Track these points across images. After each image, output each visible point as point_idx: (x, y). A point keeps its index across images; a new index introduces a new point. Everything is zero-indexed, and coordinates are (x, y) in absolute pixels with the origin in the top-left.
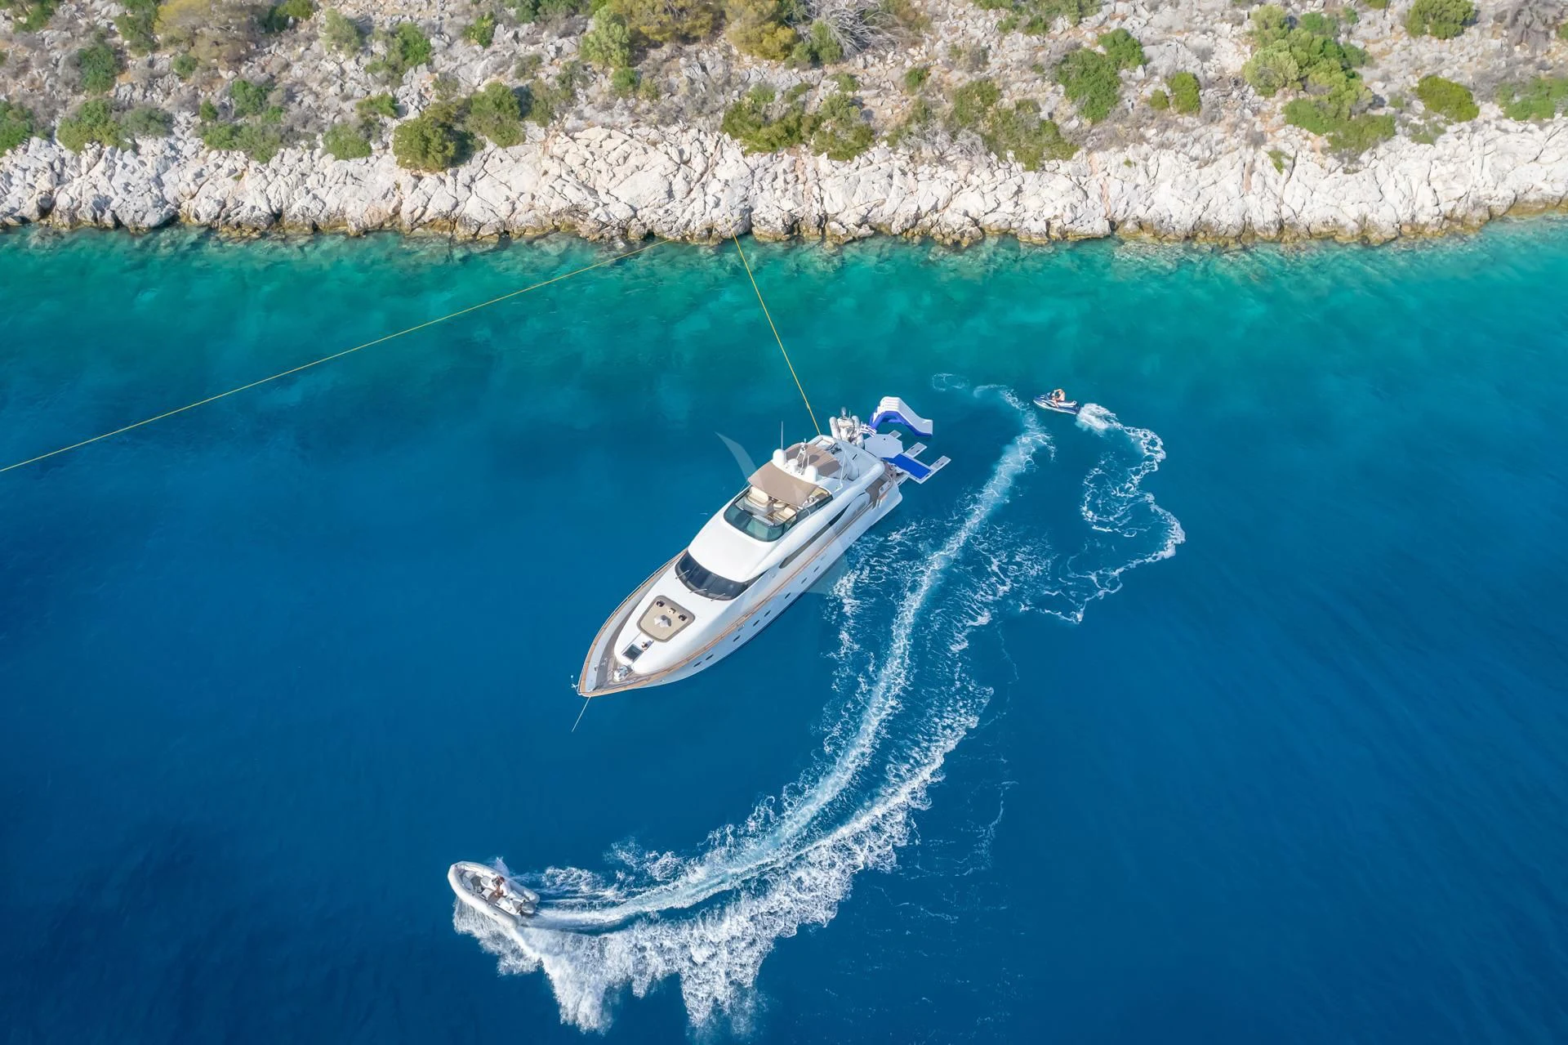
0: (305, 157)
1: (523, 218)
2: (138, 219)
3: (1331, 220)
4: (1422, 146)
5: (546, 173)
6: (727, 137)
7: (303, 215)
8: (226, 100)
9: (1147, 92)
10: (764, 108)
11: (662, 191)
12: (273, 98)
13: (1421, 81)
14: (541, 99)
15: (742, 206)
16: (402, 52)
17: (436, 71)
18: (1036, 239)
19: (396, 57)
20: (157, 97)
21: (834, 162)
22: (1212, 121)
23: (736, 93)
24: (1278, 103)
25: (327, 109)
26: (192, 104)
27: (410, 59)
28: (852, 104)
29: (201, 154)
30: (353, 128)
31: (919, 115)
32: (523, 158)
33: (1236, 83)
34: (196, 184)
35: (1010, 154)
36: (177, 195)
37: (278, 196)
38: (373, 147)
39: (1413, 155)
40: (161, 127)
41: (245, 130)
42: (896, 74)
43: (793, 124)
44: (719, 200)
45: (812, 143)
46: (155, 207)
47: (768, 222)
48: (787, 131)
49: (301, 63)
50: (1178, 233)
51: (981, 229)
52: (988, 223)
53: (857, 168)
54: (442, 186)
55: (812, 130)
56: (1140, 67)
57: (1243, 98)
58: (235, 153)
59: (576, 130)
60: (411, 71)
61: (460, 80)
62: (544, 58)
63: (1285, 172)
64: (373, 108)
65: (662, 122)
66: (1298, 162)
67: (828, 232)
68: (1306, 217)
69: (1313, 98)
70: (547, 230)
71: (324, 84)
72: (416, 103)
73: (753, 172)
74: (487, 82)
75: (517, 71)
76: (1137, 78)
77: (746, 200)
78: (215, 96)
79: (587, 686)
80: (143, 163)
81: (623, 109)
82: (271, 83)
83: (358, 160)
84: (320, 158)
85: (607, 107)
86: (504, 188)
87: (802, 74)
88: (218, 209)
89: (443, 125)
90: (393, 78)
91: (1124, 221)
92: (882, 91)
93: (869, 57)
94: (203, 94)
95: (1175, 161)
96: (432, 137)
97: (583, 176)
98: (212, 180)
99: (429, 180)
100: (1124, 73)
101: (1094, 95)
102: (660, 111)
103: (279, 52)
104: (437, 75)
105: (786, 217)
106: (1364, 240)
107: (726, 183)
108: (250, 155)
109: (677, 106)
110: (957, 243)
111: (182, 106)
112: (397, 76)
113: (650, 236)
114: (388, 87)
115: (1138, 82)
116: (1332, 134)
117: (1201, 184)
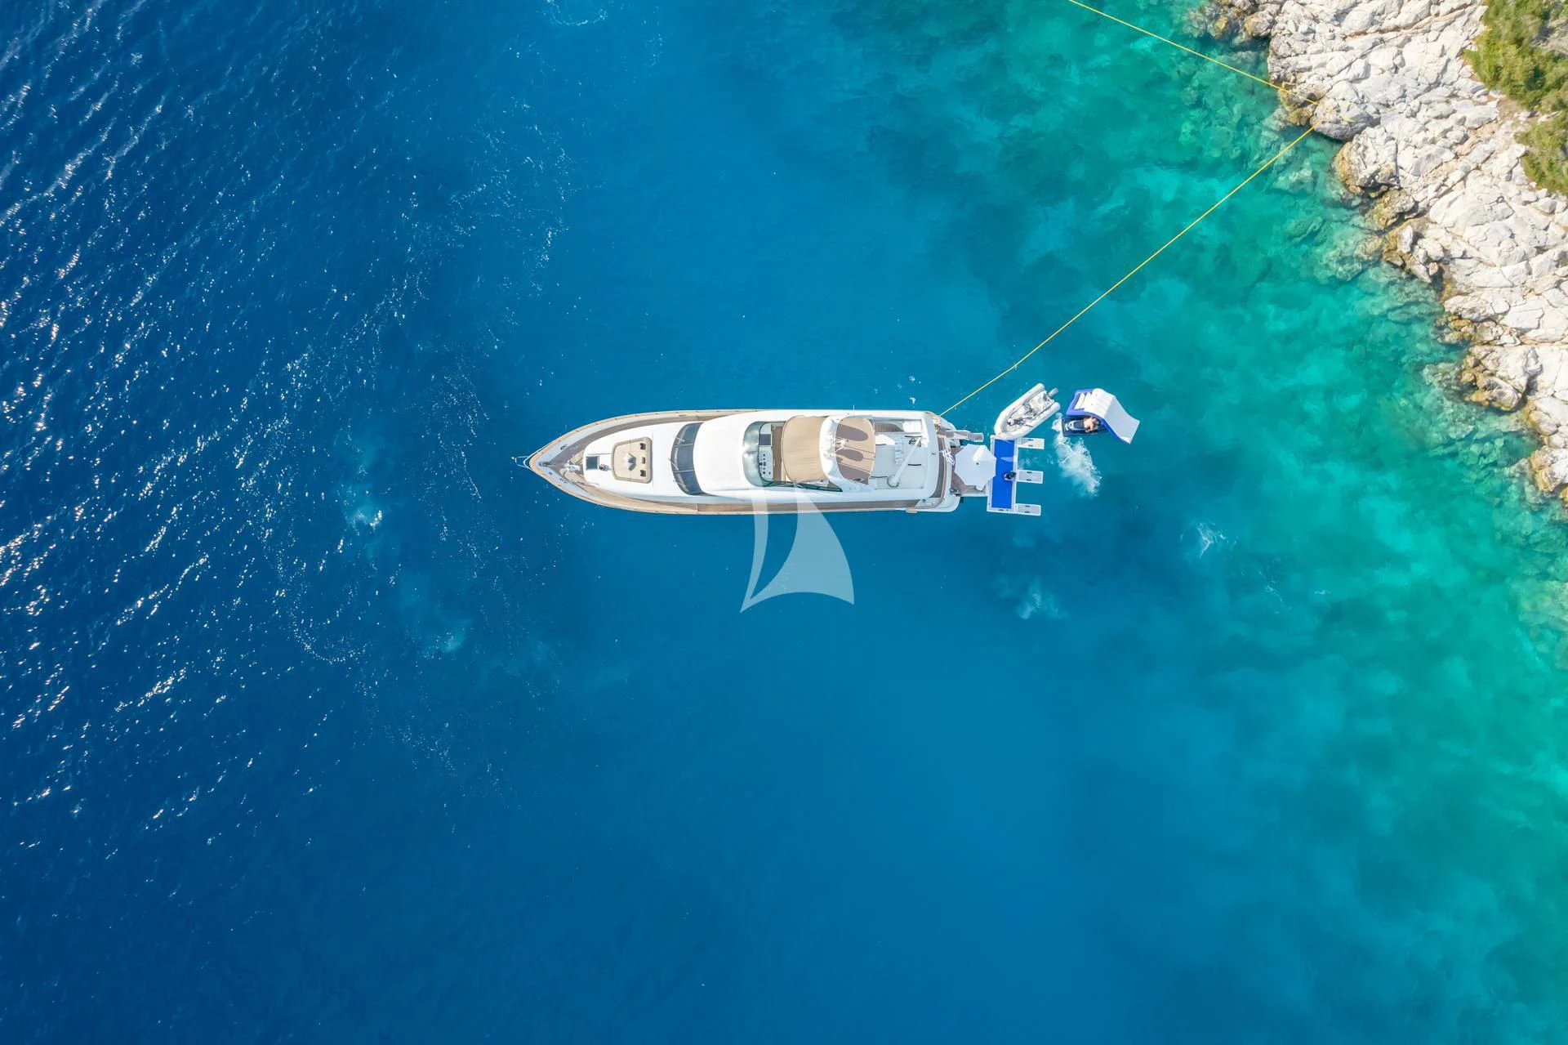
6: (1480, 10)
15: (1370, 110)
18: (1542, 477)
21: (1518, 169)
43: (1553, 77)
44: (1365, 77)
47: (1364, 156)
48: (1535, 78)
51: (1520, 403)
52: (1538, 404)
53: (1526, 203)
55: (1559, 106)
67: (1394, 231)
73: (1437, 84)
77: (1385, 107)
105: (1385, 171)
107: (1398, 66)
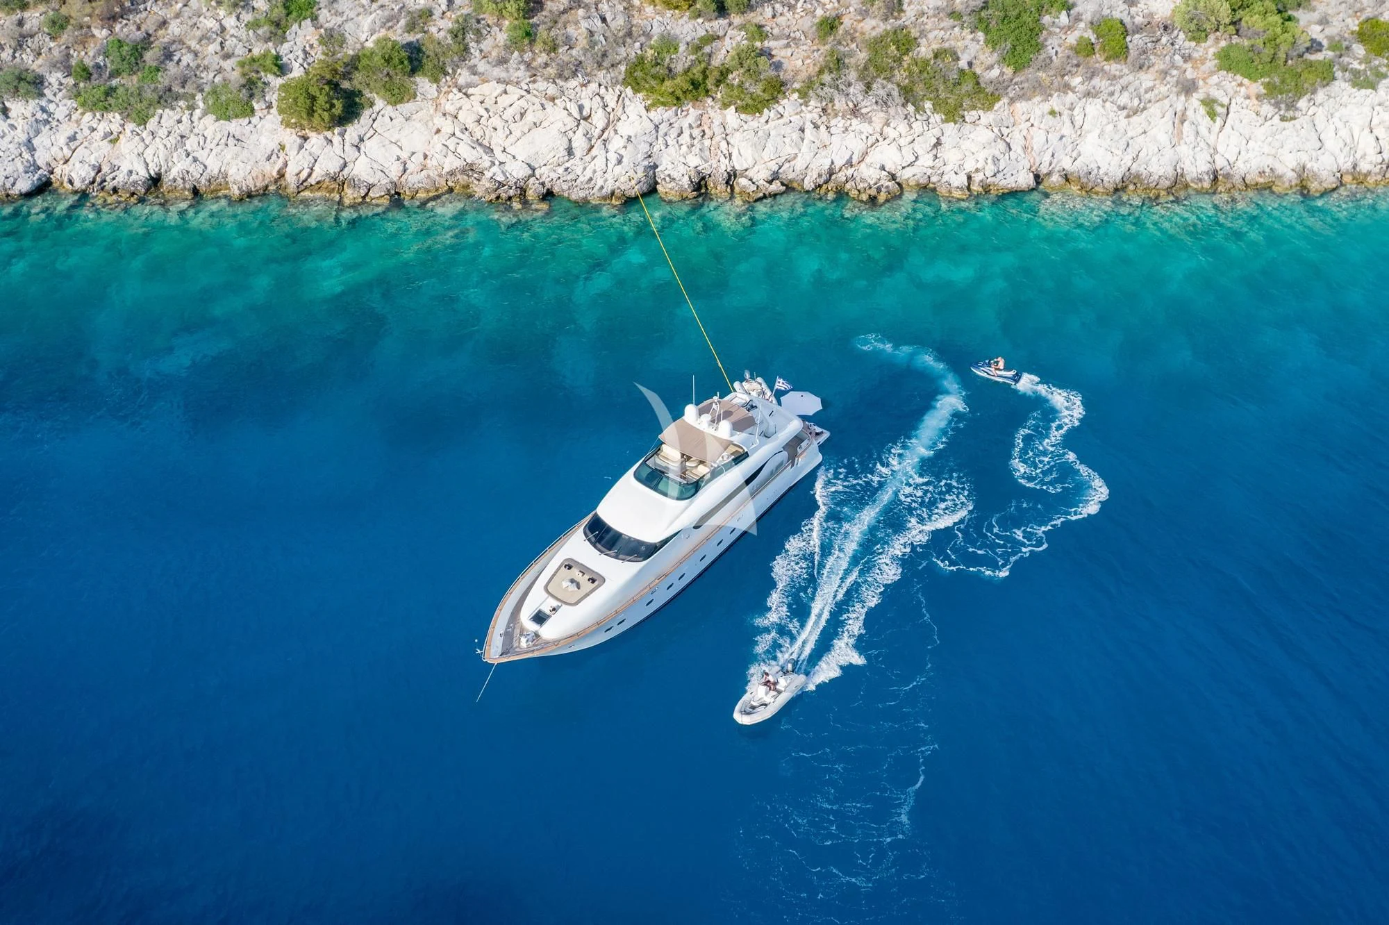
0: (184, 119)
1: (415, 179)
2: (8, 185)
3: (1268, 170)
4: (1363, 91)
5: (438, 131)
6: (629, 91)
7: (183, 179)
8: (100, 60)
9: (1072, 39)
10: (667, 60)
11: (562, 149)
12: (149, 56)
13: (1361, 24)
14: (431, 54)
15: (646, 163)
16: (286, 7)
17: (322, 27)
18: (957, 194)
19: (279, 12)
20: (27, 58)
21: (743, 116)
22: (1140, 68)
23: (637, 45)
24: (1210, 48)
25: (206, 68)
26: (65, 65)
27: (294, 14)
28: (761, 55)
29: (74, 117)
30: (234, 87)
31: (832, 66)
32: (414, 117)
33: (1166, 28)
34: (69, 148)
35: (928, 105)
36: (49, 159)
37: (156, 160)
38: (256, 106)
39: (1354, 101)
40: (31, 88)
41: (120, 91)
42: (807, 23)
43: (699, 77)
44: (622, 157)
45: (719, 96)
46: (26, 172)
47: (674, 179)
48: (693, 84)
49: (178, 20)
50: (1107, 185)
51: (899, 184)
52: (906, 177)
53: (767, 122)
54: (329, 147)
55: (718, 83)
56: (1064, 12)
57: (1172, 44)
58: (110, 116)
59: (469, 85)
60: (295, 26)
61: (347, 35)
62: (435, 12)
63: (1219, 121)
64: (255, 66)
65: (560, 76)
66: (1232, 110)
67: (737, 189)
68: (1241, 168)
69: (1246, 43)
70: (440, 191)
71: (203, 42)
72: (300, 60)
73: (657, 127)
74: (374, 37)
75: (407, 25)
76: (1062, 25)
77: (650, 156)
78: (88, 56)
79: (493, 652)
80: (13, 127)
81: (520, 63)
82: (147, 41)
83: (241, 121)
84: (200, 119)
85: (502, 61)
86: (394, 147)
87: (707, 24)
88: (93, 174)
89: (329, 83)
90: (276, 34)
91: (1049, 174)
92: (791, 41)
93: (778, 6)
94: (75, 55)
95: (1102, 110)
96: (318, 94)
97: (478, 134)
98: (86, 144)
99: (316, 140)
100: (1047, 19)
101: (1016, 43)
102: (558, 64)
103: (155, 9)
104: (322, 31)
105: (693, 173)
106: (1303, 189)
107: (629, 139)
108: (126, 117)
109: (576, 60)
110: (873, 200)
111: (54, 66)
112: (280, 32)
113: (549, 195)
114: (270, 44)
115: (1062, 28)
116: (1267, 80)
117: (1130, 134)
